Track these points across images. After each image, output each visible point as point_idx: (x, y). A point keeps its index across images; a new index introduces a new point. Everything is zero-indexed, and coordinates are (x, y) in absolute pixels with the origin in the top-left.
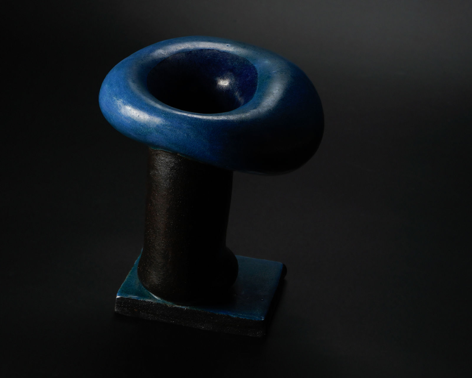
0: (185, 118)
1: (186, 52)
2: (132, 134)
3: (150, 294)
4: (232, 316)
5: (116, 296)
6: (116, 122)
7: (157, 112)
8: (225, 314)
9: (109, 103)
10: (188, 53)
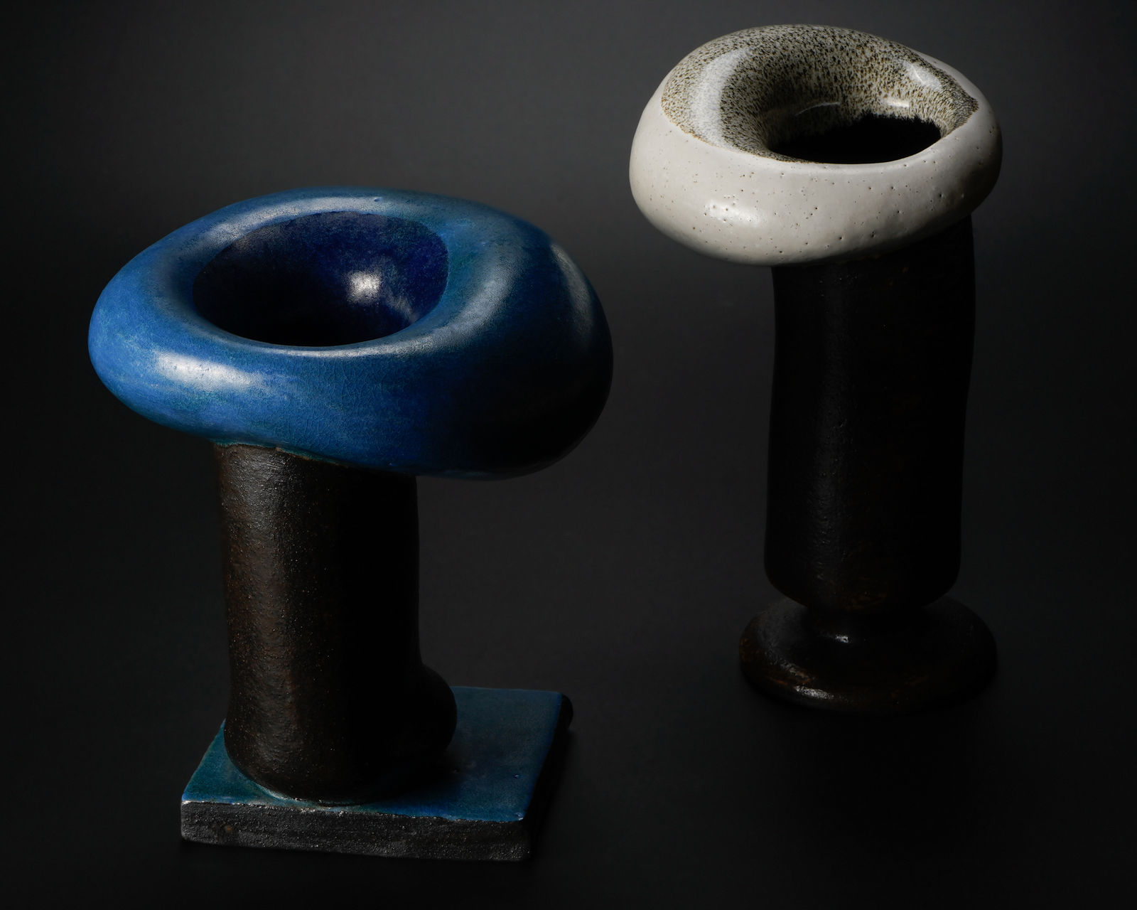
0: (280, 359)
1: (282, 223)
2: (168, 413)
3: (258, 789)
4: (448, 817)
5: (180, 801)
6: (130, 389)
7: (217, 354)
8: (432, 815)
9: (108, 348)
10: (288, 225)
